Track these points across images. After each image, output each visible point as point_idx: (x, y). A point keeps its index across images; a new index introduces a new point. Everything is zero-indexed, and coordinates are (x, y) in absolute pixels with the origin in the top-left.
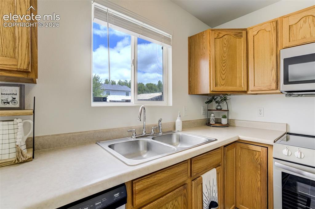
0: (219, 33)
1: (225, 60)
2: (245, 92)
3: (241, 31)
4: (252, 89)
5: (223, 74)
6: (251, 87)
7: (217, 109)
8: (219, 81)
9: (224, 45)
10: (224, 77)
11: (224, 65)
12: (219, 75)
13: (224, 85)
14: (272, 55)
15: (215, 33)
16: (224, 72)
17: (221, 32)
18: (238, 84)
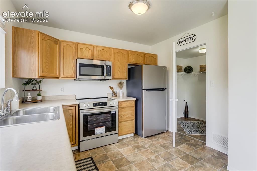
0: (45, 37)
1: (48, 56)
2: (58, 78)
3: (57, 41)
4: (62, 76)
5: (47, 65)
6: (62, 75)
7: (33, 90)
8: (44, 70)
9: (48, 46)
10: (47, 68)
11: (47, 59)
12: (44, 66)
13: (48, 73)
14: (73, 60)
15: (43, 36)
16: (47, 64)
17: (46, 37)
18: (55, 73)
